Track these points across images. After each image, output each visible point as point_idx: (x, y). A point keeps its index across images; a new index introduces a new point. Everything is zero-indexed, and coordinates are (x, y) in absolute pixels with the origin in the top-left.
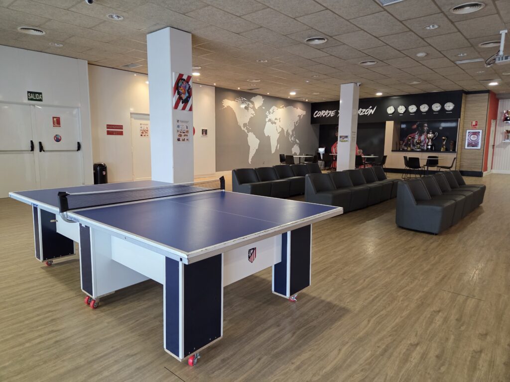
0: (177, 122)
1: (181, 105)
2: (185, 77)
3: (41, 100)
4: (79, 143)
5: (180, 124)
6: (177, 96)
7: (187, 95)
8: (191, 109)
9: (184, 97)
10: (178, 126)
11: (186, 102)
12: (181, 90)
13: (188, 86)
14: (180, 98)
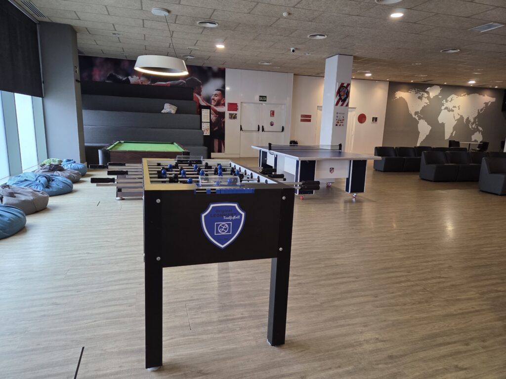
0: (337, 114)
1: (340, 103)
2: (345, 85)
3: (266, 101)
4: (283, 127)
5: (338, 115)
6: (338, 97)
7: (345, 96)
8: (347, 105)
9: (343, 98)
10: (337, 117)
11: (344, 101)
12: (342, 93)
13: (347, 90)
14: (340, 99)
